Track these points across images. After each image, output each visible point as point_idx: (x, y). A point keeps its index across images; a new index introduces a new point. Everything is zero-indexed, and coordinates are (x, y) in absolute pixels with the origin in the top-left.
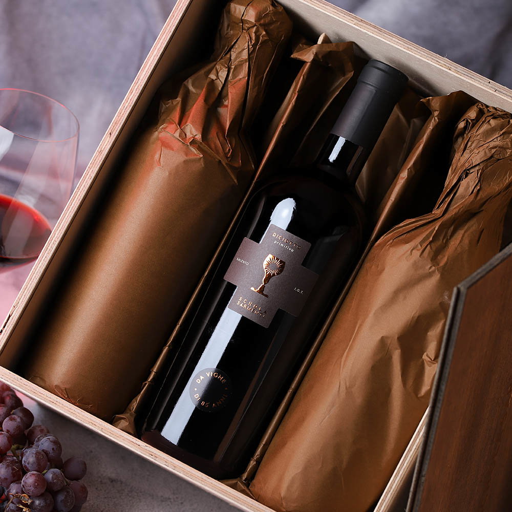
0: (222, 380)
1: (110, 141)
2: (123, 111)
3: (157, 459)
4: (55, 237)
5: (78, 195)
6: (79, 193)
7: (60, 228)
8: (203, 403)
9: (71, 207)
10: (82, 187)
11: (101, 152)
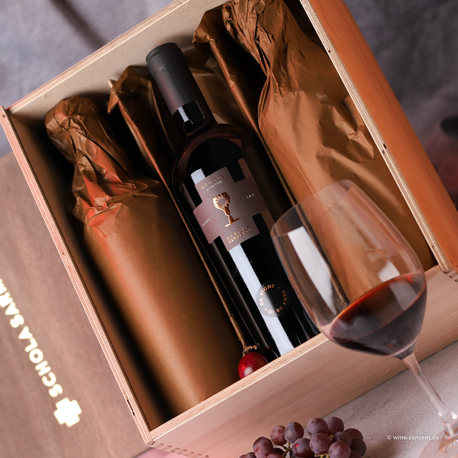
0: (271, 286)
1: (67, 257)
2: (55, 235)
3: (287, 361)
4: (100, 335)
5: (85, 301)
6: (84, 300)
7: (97, 328)
8: (278, 310)
9: (89, 311)
10: (82, 295)
11: (69, 267)
